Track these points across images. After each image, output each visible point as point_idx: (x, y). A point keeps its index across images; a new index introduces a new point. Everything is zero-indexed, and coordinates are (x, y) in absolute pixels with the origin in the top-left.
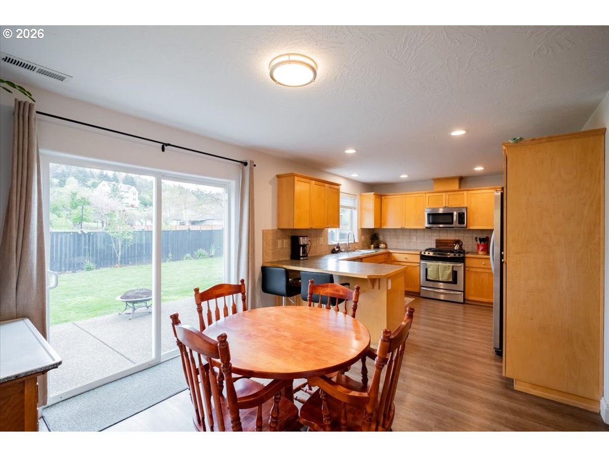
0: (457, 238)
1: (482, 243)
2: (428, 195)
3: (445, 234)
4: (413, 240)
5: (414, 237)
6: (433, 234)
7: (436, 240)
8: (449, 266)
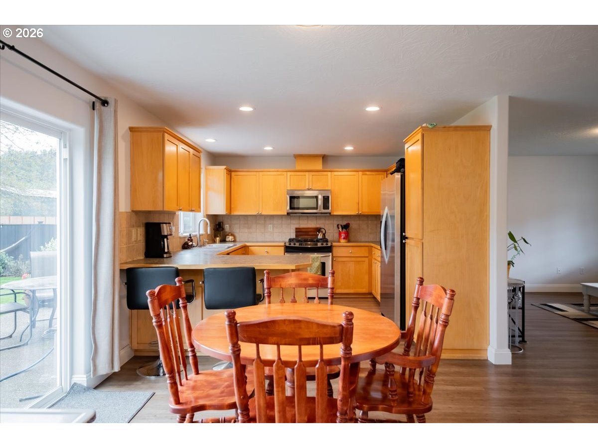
0: (318, 226)
1: (344, 230)
2: (289, 174)
3: (306, 222)
4: (269, 230)
5: (270, 225)
6: (292, 221)
7: (296, 229)
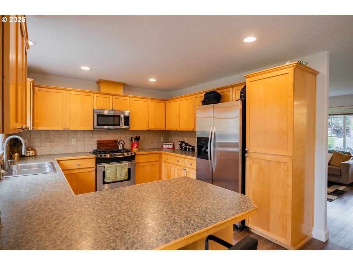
1: (136, 141)
2: (95, 95)
3: (105, 135)
4: (73, 143)
6: (93, 135)
7: (98, 141)
8: (126, 165)
